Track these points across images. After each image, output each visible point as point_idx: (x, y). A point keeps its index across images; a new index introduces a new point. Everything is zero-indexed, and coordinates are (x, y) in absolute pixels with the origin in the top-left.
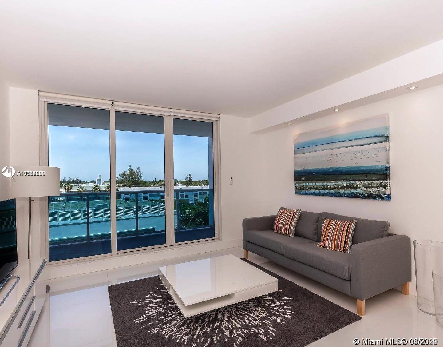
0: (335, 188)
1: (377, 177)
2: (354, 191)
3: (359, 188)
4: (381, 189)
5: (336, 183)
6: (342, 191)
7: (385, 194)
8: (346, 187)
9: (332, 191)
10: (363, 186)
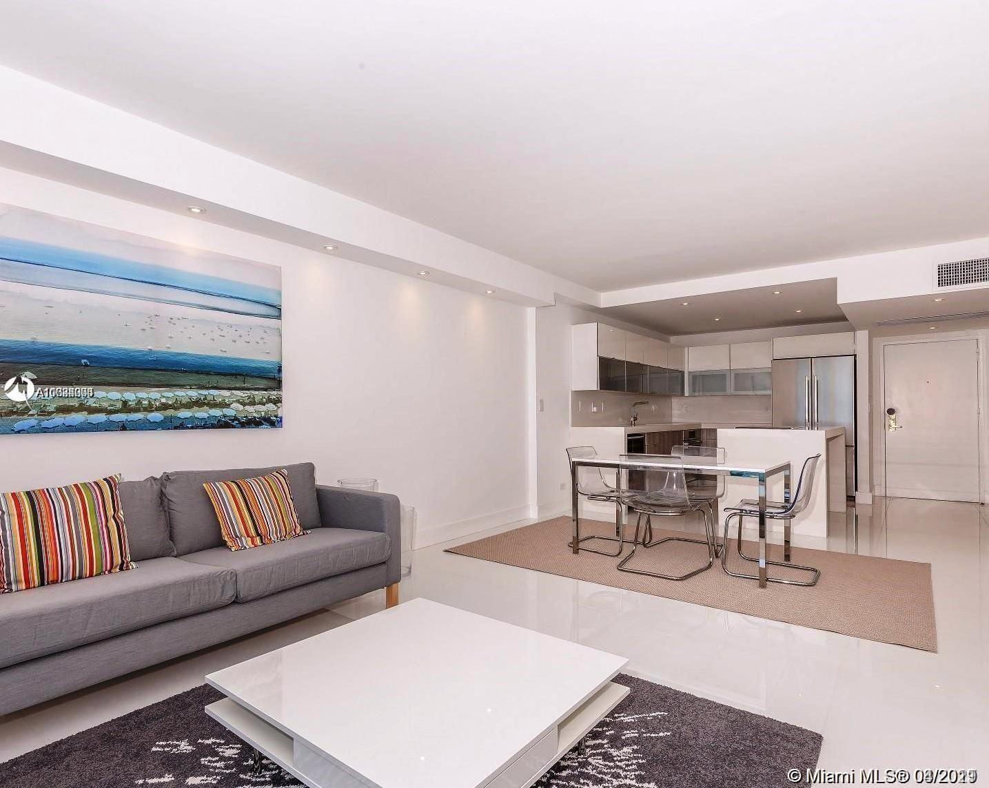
0: (165, 407)
1: (262, 383)
2: (217, 412)
3: (228, 406)
4: (271, 406)
5: (171, 395)
6: (184, 414)
7: (276, 416)
8: (198, 403)
9: (157, 416)
10: (238, 401)
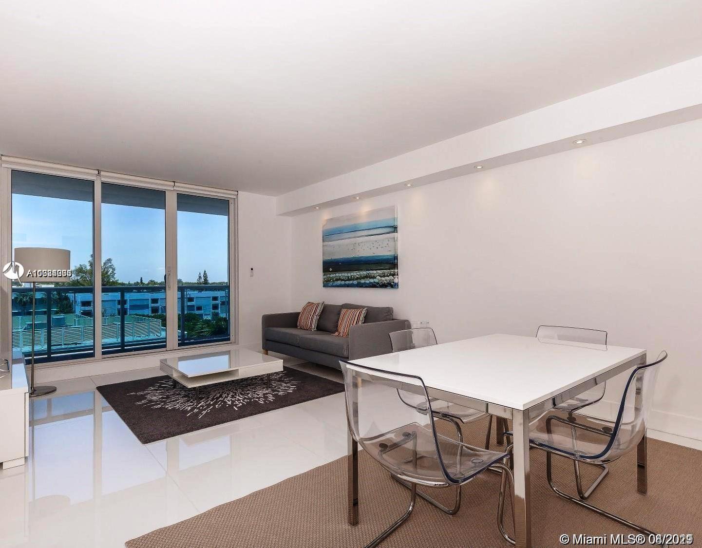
0: (357, 279)
1: (388, 266)
2: (372, 281)
3: (375, 278)
4: (391, 277)
5: (358, 273)
6: (363, 281)
7: (393, 282)
8: (366, 277)
9: (355, 282)
10: (379, 275)
